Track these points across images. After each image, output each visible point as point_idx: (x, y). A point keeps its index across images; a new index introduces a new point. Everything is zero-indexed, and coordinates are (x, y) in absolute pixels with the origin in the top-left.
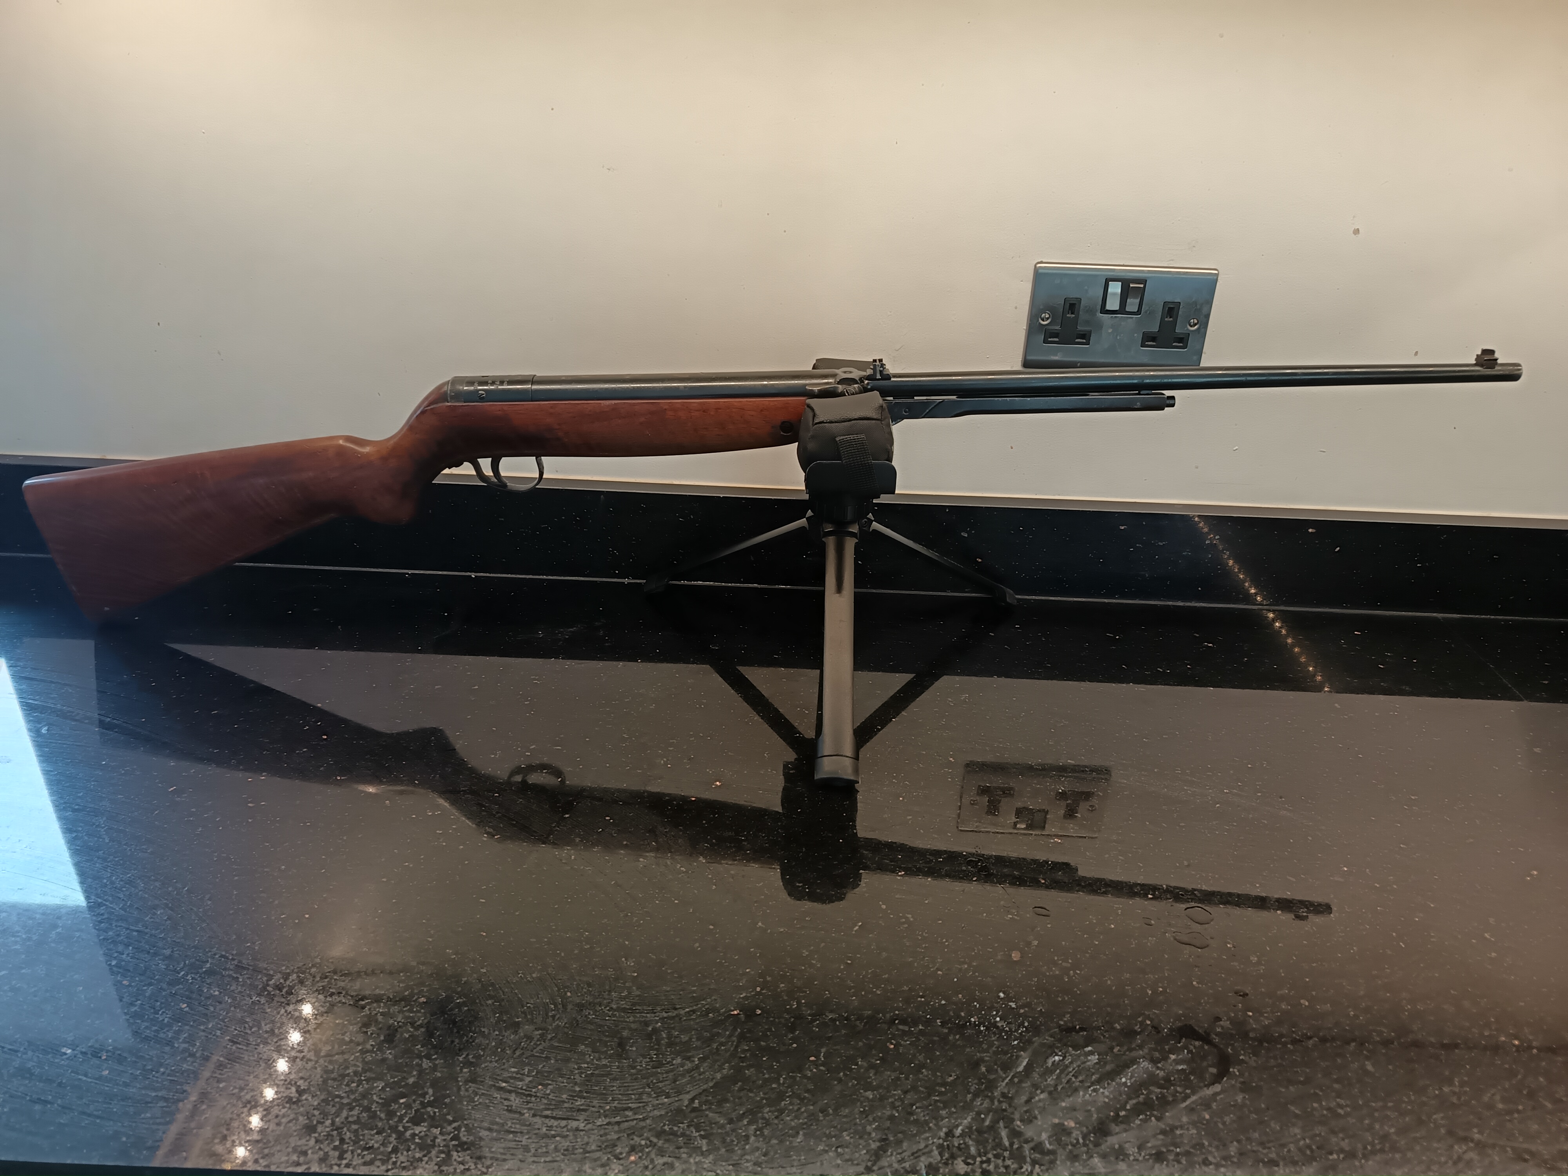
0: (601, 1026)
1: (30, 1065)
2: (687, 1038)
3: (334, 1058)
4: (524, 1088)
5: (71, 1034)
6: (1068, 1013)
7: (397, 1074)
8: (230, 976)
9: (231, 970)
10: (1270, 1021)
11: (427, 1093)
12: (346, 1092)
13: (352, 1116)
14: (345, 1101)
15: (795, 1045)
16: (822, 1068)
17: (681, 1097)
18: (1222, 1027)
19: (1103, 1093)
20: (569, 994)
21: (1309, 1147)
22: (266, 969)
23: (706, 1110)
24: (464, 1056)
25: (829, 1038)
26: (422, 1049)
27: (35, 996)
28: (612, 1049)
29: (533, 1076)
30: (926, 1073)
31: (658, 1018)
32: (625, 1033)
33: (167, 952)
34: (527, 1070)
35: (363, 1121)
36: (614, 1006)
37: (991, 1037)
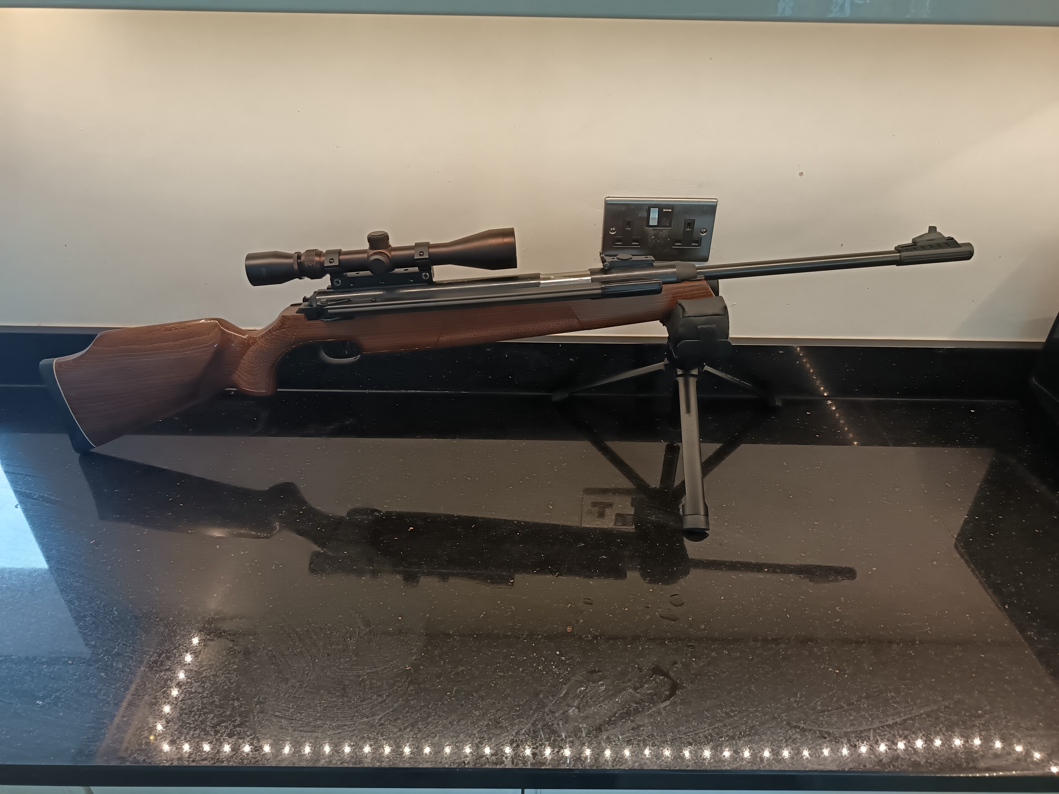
0: (333, 679)
1: (20, 711)
2: (380, 684)
3: (186, 702)
4: (290, 715)
5: (42, 693)
6: (593, 662)
7: (221, 709)
8: (128, 656)
9: (129, 652)
10: (704, 663)
11: (236, 720)
12: (192, 721)
13: (196, 734)
14: (192, 726)
15: (440, 686)
16: (453, 699)
17: (375, 717)
18: (677, 668)
19: (605, 707)
20: (317, 661)
21: (710, 734)
22: (148, 651)
23: (388, 724)
24: (257, 698)
25: (459, 682)
26: (234, 695)
27: (20, 672)
28: (339, 692)
29: (295, 708)
30: (509, 700)
31: (365, 673)
32: (347, 683)
33: (93, 643)
34: (291, 705)
35: (201, 736)
36: (342, 667)
37: (549, 678)
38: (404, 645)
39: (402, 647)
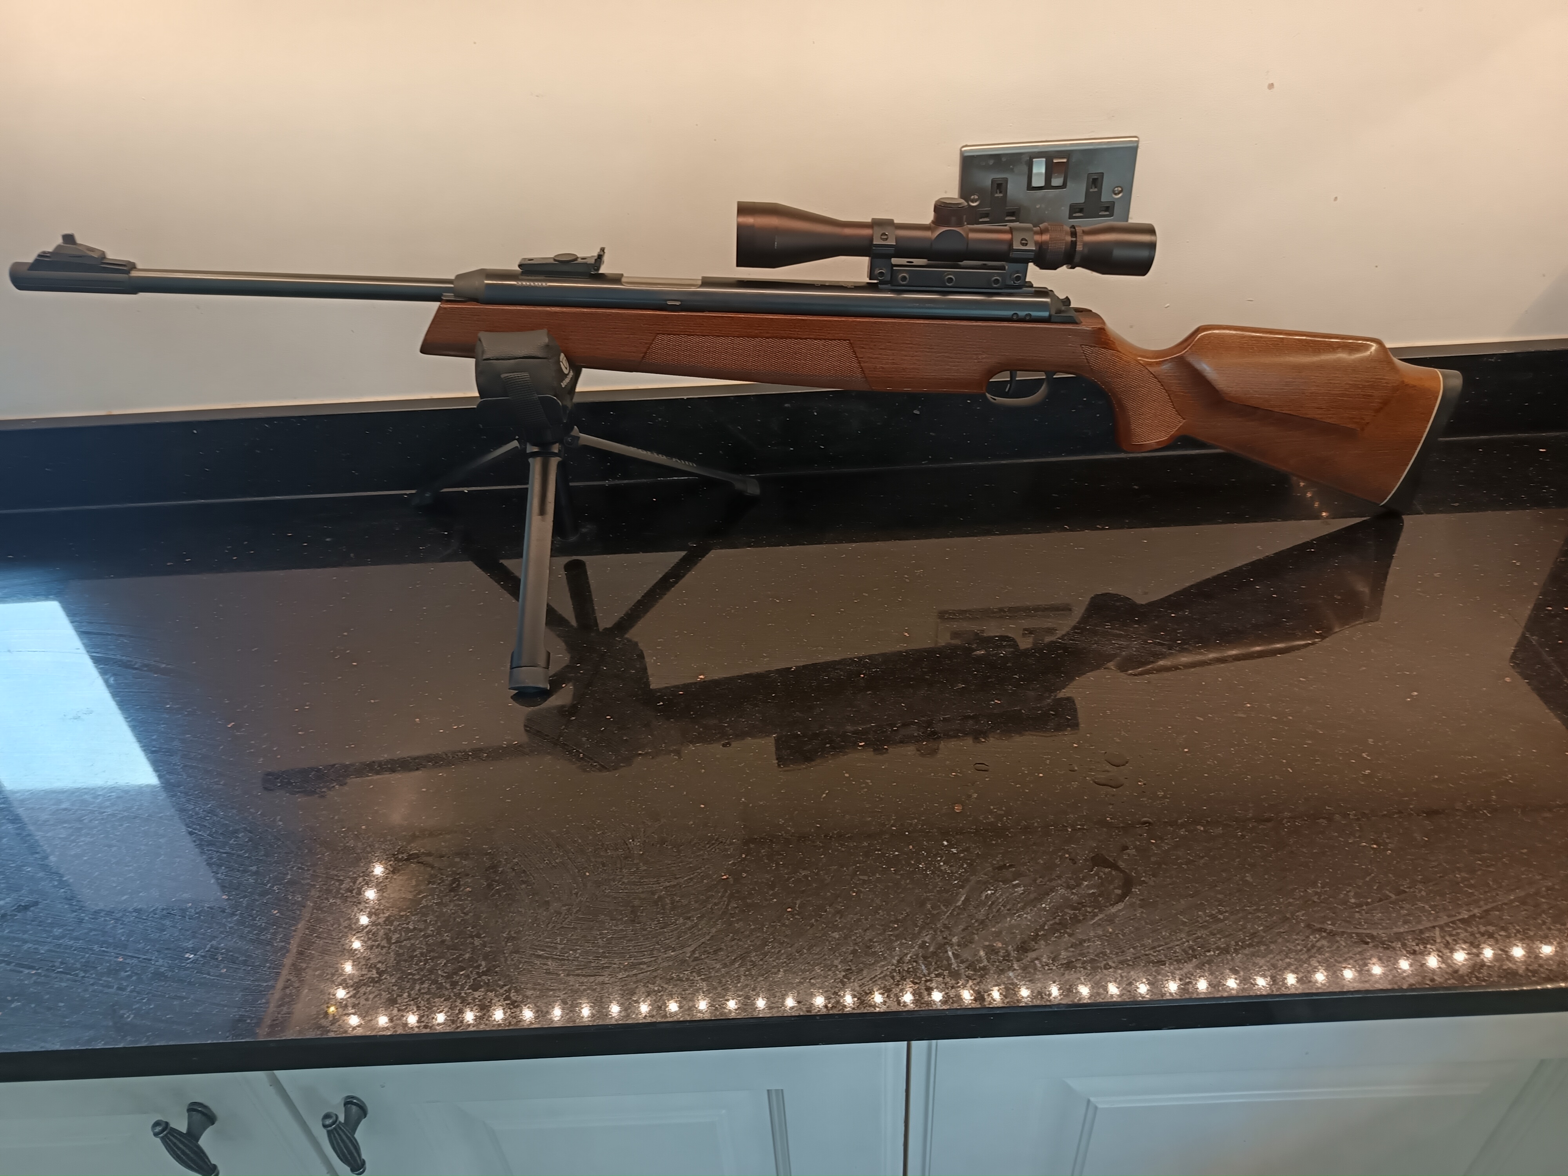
0: (615, 898)
1: (163, 969)
2: (687, 902)
3: (403, 944)
4: (558, 954)
5: (190, 942)
6: (1000, 853)
7: (456, 951)
8: (308, 884)
9: (309, 879)
10: (1169, 846)
11: (480, 965)
12: (416, 970)
13: (424, 988)
14: (417, 977)
15: (775, 900)
16: (797, 917)
17: (684, 950)
18: (1129, 855)
19: (1026, 917)
20: (587, 874)
21: (1191, 947)
22: (336, 875)
23: (705, 958)
24: (507, 933)
25: (803, 892)
26: (472, 930)
27: (155, 914)
28: (627, 916)
29: (564, 944)
30: (881, 914)
31: (661, 888)
32: (636, 903)
33: (254, 868)
34: (559, 939)
35: (433, 991)
36: (626, 881)
37: (936, 879)
38: (713, 844)
39: (712, 847)
